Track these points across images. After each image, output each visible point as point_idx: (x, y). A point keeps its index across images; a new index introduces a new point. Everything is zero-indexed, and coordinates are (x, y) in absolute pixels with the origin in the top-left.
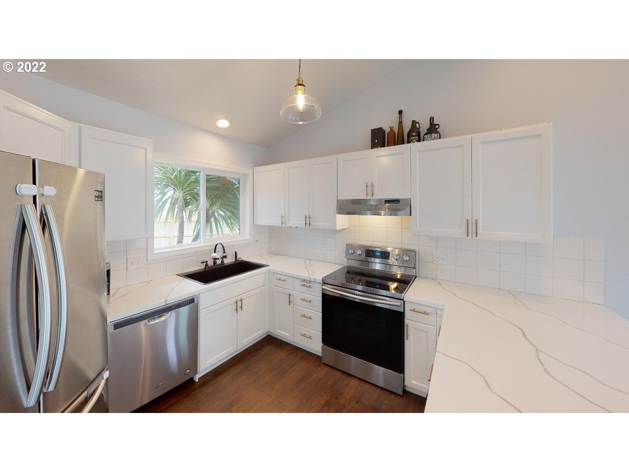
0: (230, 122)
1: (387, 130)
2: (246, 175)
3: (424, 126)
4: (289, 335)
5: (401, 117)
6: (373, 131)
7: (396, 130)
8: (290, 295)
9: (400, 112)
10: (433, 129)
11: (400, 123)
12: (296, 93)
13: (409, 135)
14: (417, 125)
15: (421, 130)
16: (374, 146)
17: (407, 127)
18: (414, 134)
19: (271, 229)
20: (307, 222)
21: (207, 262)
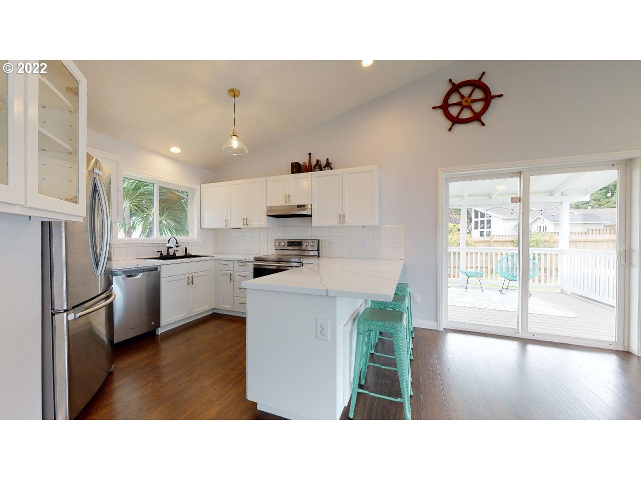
0: (182, 150)
1: (302, 164)
2: (194, 190)
3: (324, 163)
4: (229, 306)
5: (310, 157)
6: (292, 164)
7: (307, 164)
8: (231, 275)
9: (310, 154)
10: (328, 165)
11: (310, 160)
12: (232, 139)
13: (315, 168)
14: (320, 162)
15: (322, 165)
16: (293, 172)
17: (314, 163)
18: (317, 167)
19: (215, 230)
20: (245, 223)
21: (161, 252)
